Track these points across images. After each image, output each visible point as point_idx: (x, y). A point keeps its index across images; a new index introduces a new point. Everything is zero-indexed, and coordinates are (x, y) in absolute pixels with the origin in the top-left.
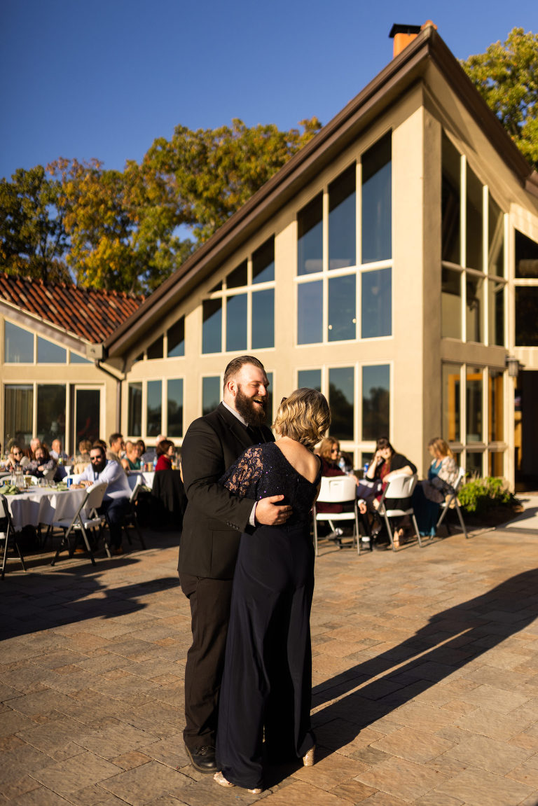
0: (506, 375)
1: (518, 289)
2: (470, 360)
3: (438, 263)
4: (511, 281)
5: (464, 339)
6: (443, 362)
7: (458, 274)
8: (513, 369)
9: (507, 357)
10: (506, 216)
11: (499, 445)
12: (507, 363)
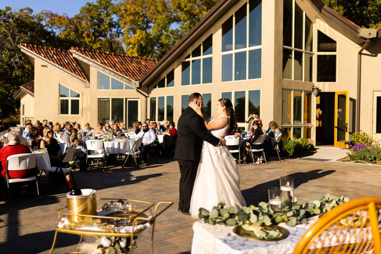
0: (313, 94)
1: (319, 56)
2: (295, 88)
3: (281, 46)
4: (316, 53)
5: (293, 79)
6: (283, 89)
7: (291, 51)
8: (316, 91)
9: (313, 86)
10: (314, 24)
11: (310, 125)
12: (313, 89)
